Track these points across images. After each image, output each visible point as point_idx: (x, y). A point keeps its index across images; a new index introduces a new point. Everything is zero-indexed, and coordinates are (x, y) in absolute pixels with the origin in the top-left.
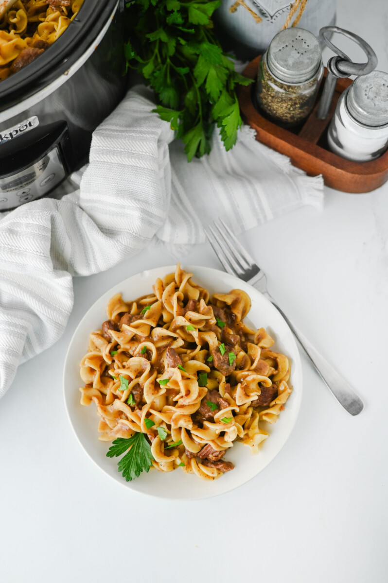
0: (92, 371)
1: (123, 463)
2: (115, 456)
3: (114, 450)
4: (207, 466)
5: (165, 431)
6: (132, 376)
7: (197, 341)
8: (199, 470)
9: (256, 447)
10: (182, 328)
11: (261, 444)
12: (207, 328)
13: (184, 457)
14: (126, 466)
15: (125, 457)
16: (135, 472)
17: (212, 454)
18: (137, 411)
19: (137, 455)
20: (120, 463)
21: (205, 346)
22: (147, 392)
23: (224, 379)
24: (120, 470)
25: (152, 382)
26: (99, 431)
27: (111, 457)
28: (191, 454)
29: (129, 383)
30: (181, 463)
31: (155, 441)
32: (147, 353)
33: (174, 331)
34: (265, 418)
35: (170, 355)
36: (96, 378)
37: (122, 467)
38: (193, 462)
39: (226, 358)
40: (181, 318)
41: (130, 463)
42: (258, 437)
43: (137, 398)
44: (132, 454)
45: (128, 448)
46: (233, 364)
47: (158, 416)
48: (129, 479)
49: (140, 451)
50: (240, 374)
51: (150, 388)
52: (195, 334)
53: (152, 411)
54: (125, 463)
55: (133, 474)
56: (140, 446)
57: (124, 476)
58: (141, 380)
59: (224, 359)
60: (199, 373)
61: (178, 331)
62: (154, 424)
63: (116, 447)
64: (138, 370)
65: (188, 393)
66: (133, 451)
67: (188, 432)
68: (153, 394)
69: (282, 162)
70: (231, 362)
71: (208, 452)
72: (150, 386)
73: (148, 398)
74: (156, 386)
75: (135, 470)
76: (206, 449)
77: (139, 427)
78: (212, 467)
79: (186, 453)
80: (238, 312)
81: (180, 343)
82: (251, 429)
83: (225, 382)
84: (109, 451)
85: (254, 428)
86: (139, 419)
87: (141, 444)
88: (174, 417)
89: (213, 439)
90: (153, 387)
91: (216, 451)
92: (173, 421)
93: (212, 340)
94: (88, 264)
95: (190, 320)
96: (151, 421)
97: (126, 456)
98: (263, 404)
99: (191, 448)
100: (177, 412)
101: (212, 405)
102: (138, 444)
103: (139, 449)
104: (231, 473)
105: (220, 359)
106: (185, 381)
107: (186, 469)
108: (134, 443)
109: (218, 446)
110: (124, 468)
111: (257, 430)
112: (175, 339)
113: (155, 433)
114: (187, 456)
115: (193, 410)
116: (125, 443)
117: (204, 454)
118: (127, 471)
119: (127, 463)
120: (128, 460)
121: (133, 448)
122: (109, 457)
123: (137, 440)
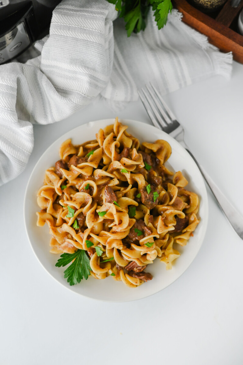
0: (46, 200)
1: (68, 271)
2: (62, 266)
3: (61, 262)
4: (132, 276)
5: (101, 250)
6: (77, 207)
7: (129, 181)
8: (126, 280)
9: (170, 264)
10: (118, 170)
11: (174, 262)
12: (137, 171)
13: (114, 269)
14: (71, 274)
15: (69, 267)
16: (77, 279)
17: (137, 268)
18: (80, 234)
19: (79, 266)
20: (65, 271)
21: (135, 184)
22: (89, 220)
23: (148, 212)
24: (65, 277)
25: (92, 212)
26: (50, 245)
27: (59, 267)
28: (120, 267)
29: (75, 212)
30: (113, 273)
31: (93, 257)
32: (89, 189)
33: (111, 172)
34: (178, 242)
35: (108, 192)
36: (49, 205)
37: (67, 275)
38: (121, 273)
39: (151, 196)
40: (117, 162)
41: (73, 272)
42: (172, 256)
43: (80, 223)
44: (75, 265)
45: (72, 260)
46: (156, 200)
47: (96, 238)
48: (72, 284)
49: (81, 263)
50: (161, 208)
51: (91, 217)
52: (128, 176)
53: (92, 235)
55: (75, 281)
57: (68, 281)
58: (84, 210)
59: (149, 197)
60: (130, 207)
61: (115, 173)
62: (93, 244)
63: (63, 259)
64: (82, 202)
65: (121, 222)
66: (76, 263)
67: (119, 251)
68: (93, 222)
69: (202, 40)
70: (155, 199)
71: (133, 266)
73: (89, 224)
74: (96, 215)
75: (77, 277)
76: (132, 264)
77: (81, 246)
78: (135, 278)
79: (117, 266)
80: (161, 158)
81: (116, 182)
82: (167, 250)
83: (149, 214)
84: (58, 262)
85: (170, 249)
86: (82, 240)
87: (82, 258)
88: (108, 240)
89: (138, 257)
90: (93, 216)
91: (140, 266)
92: (108, 243)
93: (141, 180)
94: (46, 116)
95: (124, 165)
96: (91, 242)
97: (71, 266)
98: (177, 231)
99: (120, 263)
100: (111, 236)
101: (139, 231)
102: (80, 258)
103: (80, 262)
104: (150, 282)
105: (146, 197)
106: (119, 214)
107: (116, 277)
108: (77, 257)
109: (141, 262)
110: (68, 275)
111: (171, 250)
112: (112, 179)
113: (94, 251)
114: (117, 268)
115: (124, 236)
116: (70, 256)
117: (130, 268)
118: (71, 278)
119: (71, 271)
120: (72, 270)
121: (76, 261)
122: (58, 267)
123: (79, 254)
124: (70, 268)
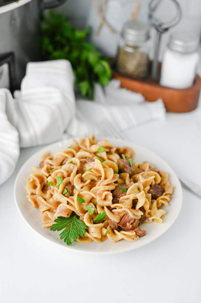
1: (63, 234)
2: (57, 230)
3: (56, 227)
5: (92, 208)
6: (65, 175)
13: (108, 228)
16: (74, 239)
17: (129, 222)
18: (71, 197)
19: (73, 229)
20: (60, 234)
22: (77, 183)
23: (128, 175)
24: (62, 238)
25: (79, 177)
26: (42, 222)
28: (114, 224)
29: (63, 179)
30: (107, 231)
31: (85, 217)
36: (38, 190)
38: (116, 231)
43: (69, 190)
44: (69, 229)
48: (69, 243)
49: (75, 227)
54: (65, 234)
55: (72, 240)
56: (74, 224)
57: (65, 242)
58: (71, 178)
59: (126, 162)
63: (57, 224)
70: (131, 164)
71: (125, 221)
72: (78, 179)
73: (78, 185)
76: (124, 219)
77: (74, 207)
79: (110, 225)
83: (129, 178)
84: (52, 227)
85: (155, 209)
86: (73, 201)
89: (129, 207)
91: (132, 219)
92: (98, 195)
96: (82, 199)
101: (124, 189)
105: (123, 162)
108: (70, 223)
110: (64, 237)
114: (110, 227)
116: (63, 223)
117: (123, 223)
118: (67, 238)
119: (66, 233)
120: (68, 232)
121: (70, 225)
122: (53, 231)
123: (72, 222)
124: (65, 231)
